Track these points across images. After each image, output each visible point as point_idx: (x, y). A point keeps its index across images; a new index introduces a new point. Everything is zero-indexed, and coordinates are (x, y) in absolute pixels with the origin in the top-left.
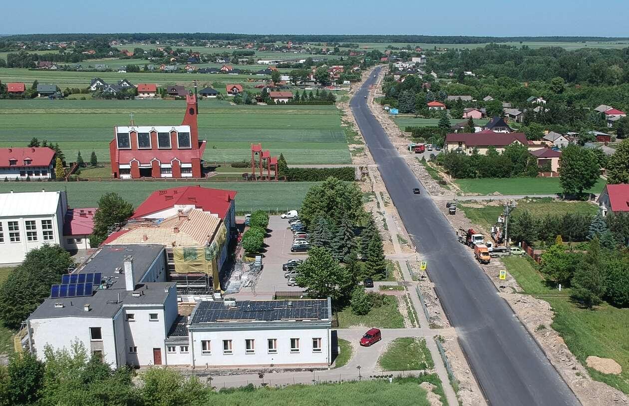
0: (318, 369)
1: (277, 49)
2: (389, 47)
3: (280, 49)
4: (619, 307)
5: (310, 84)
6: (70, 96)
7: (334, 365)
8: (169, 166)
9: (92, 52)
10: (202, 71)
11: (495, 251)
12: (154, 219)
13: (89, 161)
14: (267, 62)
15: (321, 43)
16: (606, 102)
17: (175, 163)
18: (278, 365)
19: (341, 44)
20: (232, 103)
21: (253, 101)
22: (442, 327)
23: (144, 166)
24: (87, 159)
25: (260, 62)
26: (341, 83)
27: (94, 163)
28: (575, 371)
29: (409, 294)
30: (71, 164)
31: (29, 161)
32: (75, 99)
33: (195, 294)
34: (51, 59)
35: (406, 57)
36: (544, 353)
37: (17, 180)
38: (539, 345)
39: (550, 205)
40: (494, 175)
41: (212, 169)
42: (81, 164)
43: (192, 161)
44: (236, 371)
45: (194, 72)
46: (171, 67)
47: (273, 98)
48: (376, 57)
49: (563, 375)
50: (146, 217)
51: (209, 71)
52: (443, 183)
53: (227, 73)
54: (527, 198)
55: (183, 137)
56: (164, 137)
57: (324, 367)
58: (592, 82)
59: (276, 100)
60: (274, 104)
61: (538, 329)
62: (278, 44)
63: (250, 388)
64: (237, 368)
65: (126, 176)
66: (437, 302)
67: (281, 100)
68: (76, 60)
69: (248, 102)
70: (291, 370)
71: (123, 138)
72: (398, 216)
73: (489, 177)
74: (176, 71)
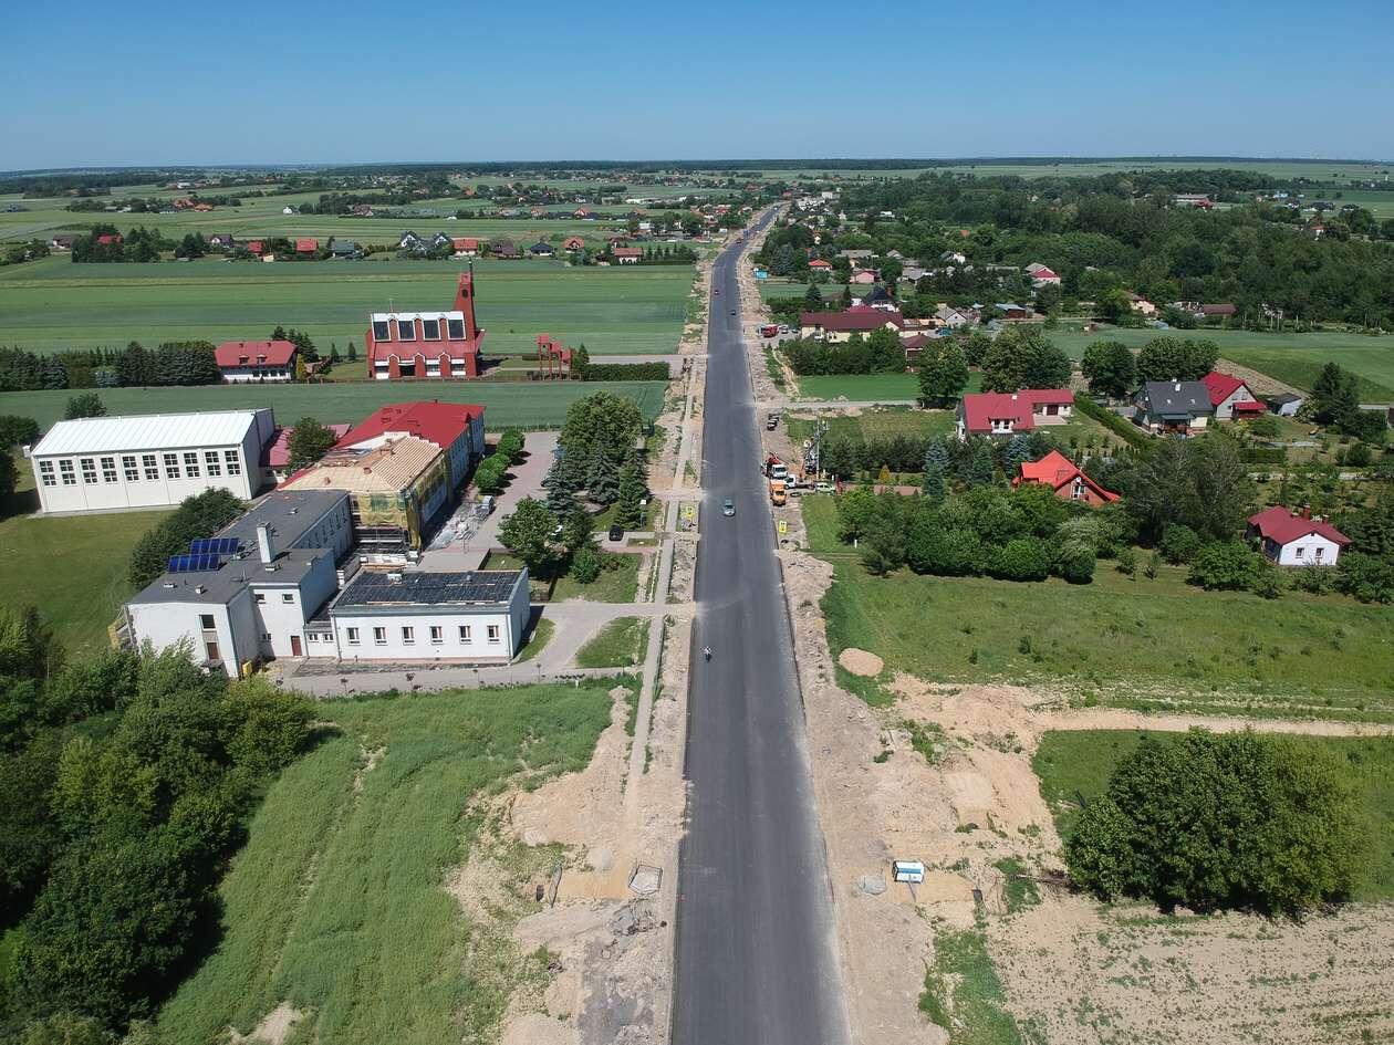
0: (495, 665)
1: (657, 182)
2: (800, 176)
3: (662, 182)
4: (920, 573)
5: (675, 233)
6: (372, 256)
7: (518, 658)
8: (437, 362)
9: (425, 191)
10: (550, 216)
11: (797, 487)
12: (360, 450)
13: (347, 353)
14: (638, 201)
15: (716, 172)
16: (1043, 259)
17: (444, 359)
18: (446, 659)
19: (740, 172)
20: (568, 264)
21: (593, 260)
22: (681, 602)
23: (405, 363)
24: (343, 351)
25: (629, 201)
26: (717, 231)
27: (353, 356)
28: (821, 671)
29: (661, 551)
30: (324, 358)
31: (263, 359)
32: (375, 260)
33: (384, 552)
34: (373, 200)
35: (814, 191)
36: (793, 642)
37: (248, 382)
38: (792, 631)
39: (903, 415)
40: (849, 371)
41: (496, 363)
42: (335, 359)
43: (465, 356)
44: (388, 667)
45: (541, 217)
46: (513, 211)
47: (618, 257)
48: (778, 191)
49: (802, 676)
50: (353, 447)
51: (559, 215)
52: (780, 383)
53: (581, 217)
54: (876, 406)
55: (455, 325)
56: (430, 326)
57: (503, 662)
58: (1031, 229)
59: (621, 260)
60: (618, 264)
61: (802, 606)
62: (662, 174)
63: (394, 694)
64: (392, 662)
65: (382, 376)
66: (693, 564)
67: (627, 259)
68: (403, 202)
69: (586, 263)
70: (459, 666)
71: (381, 328)
72: (700, 434)
73: (843, 373)
74: (517, 217)
